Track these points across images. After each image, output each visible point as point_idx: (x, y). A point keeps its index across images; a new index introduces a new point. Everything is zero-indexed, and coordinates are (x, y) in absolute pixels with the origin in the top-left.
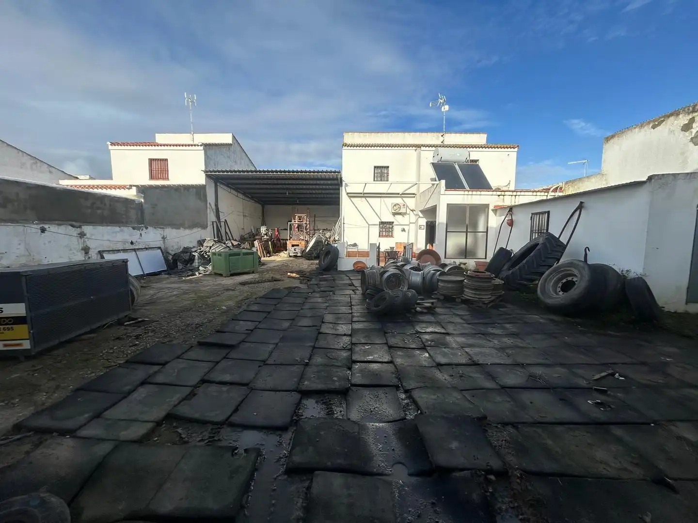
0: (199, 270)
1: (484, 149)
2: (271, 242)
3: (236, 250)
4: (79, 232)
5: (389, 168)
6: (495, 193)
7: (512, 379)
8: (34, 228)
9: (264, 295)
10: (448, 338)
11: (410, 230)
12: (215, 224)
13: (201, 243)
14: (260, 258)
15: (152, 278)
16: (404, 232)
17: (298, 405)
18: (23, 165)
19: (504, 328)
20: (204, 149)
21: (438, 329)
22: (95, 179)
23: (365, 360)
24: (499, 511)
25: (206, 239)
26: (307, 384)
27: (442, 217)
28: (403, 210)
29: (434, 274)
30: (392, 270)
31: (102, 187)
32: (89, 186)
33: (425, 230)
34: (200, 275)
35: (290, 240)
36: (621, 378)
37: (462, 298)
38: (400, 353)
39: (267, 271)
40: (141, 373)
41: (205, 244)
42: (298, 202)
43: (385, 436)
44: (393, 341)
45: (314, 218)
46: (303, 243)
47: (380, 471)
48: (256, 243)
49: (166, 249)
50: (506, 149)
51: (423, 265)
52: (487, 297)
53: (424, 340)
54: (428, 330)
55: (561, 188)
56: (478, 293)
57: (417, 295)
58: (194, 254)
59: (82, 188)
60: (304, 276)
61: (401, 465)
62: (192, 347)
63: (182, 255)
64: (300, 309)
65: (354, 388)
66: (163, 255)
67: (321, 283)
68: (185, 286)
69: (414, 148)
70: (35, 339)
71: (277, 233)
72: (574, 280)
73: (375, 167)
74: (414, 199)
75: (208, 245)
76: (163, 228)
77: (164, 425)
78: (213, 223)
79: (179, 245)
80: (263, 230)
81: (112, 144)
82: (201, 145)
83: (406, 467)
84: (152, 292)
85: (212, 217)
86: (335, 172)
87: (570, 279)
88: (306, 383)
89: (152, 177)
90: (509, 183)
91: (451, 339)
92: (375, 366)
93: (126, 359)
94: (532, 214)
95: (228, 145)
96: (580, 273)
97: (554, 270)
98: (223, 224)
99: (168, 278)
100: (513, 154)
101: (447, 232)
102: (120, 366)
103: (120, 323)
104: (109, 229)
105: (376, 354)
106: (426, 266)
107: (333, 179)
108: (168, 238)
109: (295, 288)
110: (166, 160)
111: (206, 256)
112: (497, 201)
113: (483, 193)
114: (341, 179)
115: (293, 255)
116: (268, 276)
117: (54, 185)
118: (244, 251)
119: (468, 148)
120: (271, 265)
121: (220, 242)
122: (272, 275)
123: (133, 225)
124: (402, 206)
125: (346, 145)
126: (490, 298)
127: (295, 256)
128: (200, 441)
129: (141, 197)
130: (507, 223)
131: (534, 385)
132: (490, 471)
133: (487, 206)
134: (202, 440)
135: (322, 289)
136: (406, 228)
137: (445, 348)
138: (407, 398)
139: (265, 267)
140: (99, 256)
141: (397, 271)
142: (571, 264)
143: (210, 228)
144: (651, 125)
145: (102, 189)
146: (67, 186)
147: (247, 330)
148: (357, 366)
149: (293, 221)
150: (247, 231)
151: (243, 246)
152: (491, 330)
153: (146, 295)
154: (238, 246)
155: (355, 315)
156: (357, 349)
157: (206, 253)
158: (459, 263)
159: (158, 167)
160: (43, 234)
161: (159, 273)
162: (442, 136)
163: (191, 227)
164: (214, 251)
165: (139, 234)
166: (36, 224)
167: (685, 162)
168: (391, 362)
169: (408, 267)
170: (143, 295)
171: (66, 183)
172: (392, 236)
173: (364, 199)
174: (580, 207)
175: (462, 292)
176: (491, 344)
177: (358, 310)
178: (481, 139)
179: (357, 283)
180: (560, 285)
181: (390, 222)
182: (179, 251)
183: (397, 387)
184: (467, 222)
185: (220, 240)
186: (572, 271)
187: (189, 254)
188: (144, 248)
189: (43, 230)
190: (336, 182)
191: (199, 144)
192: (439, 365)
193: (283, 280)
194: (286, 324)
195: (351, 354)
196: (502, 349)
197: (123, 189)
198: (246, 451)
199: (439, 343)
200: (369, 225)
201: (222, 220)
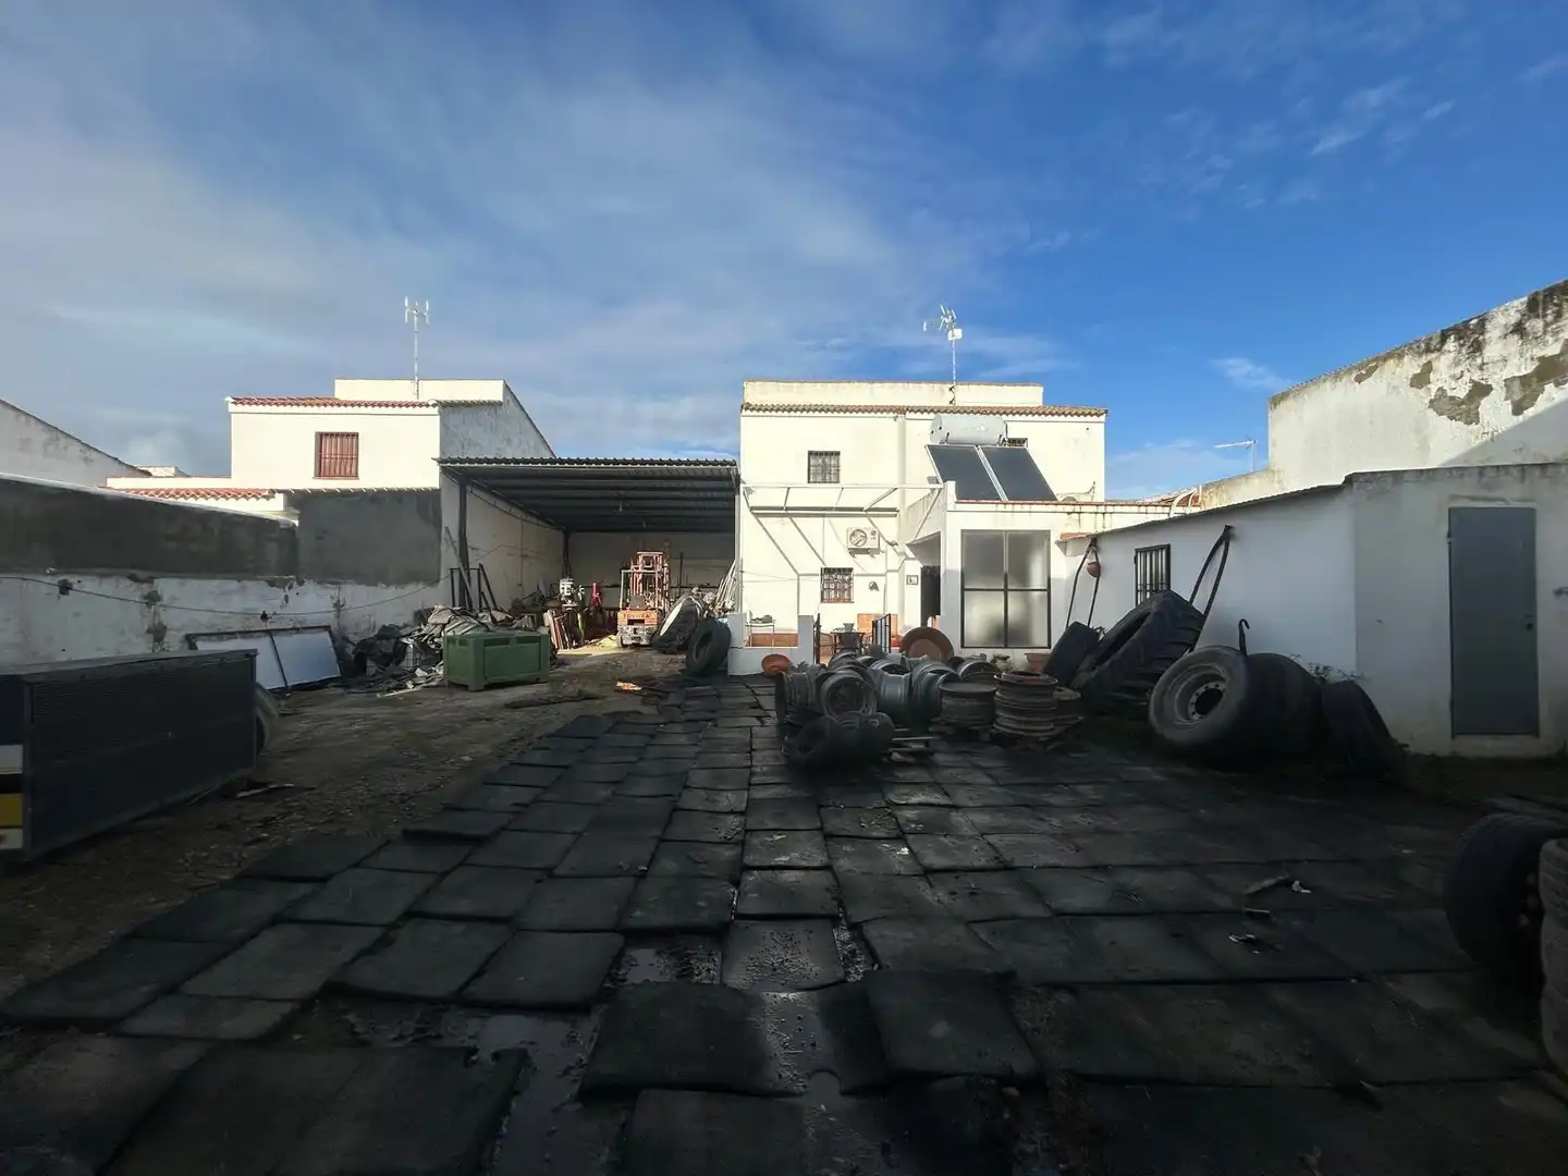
0: (415, 676)
1: (1037, 417)
2: (582, 615)
3: (502, 632)
4: (146, 593)
5: (841, 457)
6: (1060, 508)
7: (1081, 896)
8: (45, 585)
9: (560, 730)
10: (956, 817)
11: (888, 585)
12: (456, 576)
13: (422, 616)
14: (555, 650)
15: (305, 695)
16: (874, 591)
17: (618, 959)
18: (25, 445)
19: (1076, 793)
20: (440, 413)
21: (936, 798)
22: (188, 476)
23: (773, 863)
24: (1020, 1158)
25: (433, 609)
26: (639, 917)
27: (951, 560)
28: (871, 544)
29: (933, 680)
30: (842, 673)
31: (207, 494)
32: (177, 492)
33: (919, 586)
34: (418, 688)
35: (624, 609)
36: (1303, 891)
37: (993, 731)
38: (847, 848)
39: (570, 677)
40: (269, 900)
41: (431, 620)
42: (644, 526)
43: (799, 1018)
44: (834, 824)
45: (677, 559)
46: (654, 615)
47: (781, 1088)
48: (548, 617)
49: (342, 629)
50: (1082, 418)
51: (913, 662)
52: (1044, 729)
53: (901, 821)
54: (913, 799)
55: (1196, 499)
56: (1023, 718)
57: (893, 725)
58: (405, 640)
59: (162, 496)
60: (652, 688)
61: (826, 1074)
62: (388, 842)
63: (378, 642)
64: (635, 759)
65: (742, 923)
66: (333, 642)
67: (690, 703)
68: (383, 713)
69: (891, 414)
70: (36, 827)
71: (595, 595)
72: (1219, 688)
73: (810, 453)
74: (893, 519)
75: (439, 622)
76: (339, 583)
77: (316, 1009)
78: (452, 573)
79: (372, 619)
80: (565, 587)
81: (237, 401)
82: (434, 405)
83: (838, 1078)
84: (303, 725)
85: (450, 559)
86: (724, 463)
87: (1212, 685)
88: (638, 913)
89: (320, 473)
90: (1093, 488)
91: (961, 819)
92: (789, 876)
93: (238, 870)
94: (1137, 551)
95: (492, 405)
96: (1230, 671)
97: (1181, 669)
98: (474, 574)
99: (342, 695)
100: (1096, 428)
101: (963, 590)
102: (224, 885)
103: (226, 794)
104: (213, 585)
105: (795, 852)
106: (918, 663)
107: (721, 478)
108: (347, 607)
109: (628, 714)
110: (355, 435)
111: (433, 647)
112: (1067, 525)
113: (1035, 508)
114: (738, 478)
115: (630, 642)
116: (571, 689)
117: (94, 489)
118: (519, 633)
119: (1004, 416)
120: (580, 665)
121: (466, 614)
122: (579, 686)
123: (269, 577)
124: (869, 536)
125: (748, 407)
126: (1052, 729)
127: (636, 646)
128: (395, 1039)
129: (294, 514)
130: (1089, 570)
131: (1126, 909)
132: (1007, 1078)
133: (1046, 534)
134: (401, 1037)
135: (691, 716)
136: (880, 582)
137: (945, 836)
138: (853, 939)
139: (565, 669)
140: (187, 645)
141: (855, 675)
142: (1212, 655)
143: (444, 584)
144: (1354, 375)
145: (207, 499)
146: (128, 490)
147: (515, 804)
148: (752, 878)
149: (632, 567)
150: (529, 590)
151: (517, 623)
152: (1047, 798)
153: (290, 732)
154: (507, 623)
155: (758, 770)
156: (755, 841)
157: (432, 640)
158: (992, 658)
159: (336, 451)
160: (64, 597)
161: (323, 684)
162: (951, 389)
163: (404, 579)
164: (450, 634)
165: (283, 598)
166: (52, 574)
167: (1424, 447)
168: (827, 868)
169: (879, 666)
170: (285, 732)
171: (120, 485)
172: (849, 601)
173: (787, 519)
174: (1226, 538)
175: (993, 719)
176: (1045, 827)
177: (766, 760)
178: (1032, 395)
179: (768, 703)
180: (1194, 699)
181: (844, 569)
182: (372, 635)
183: (834, 920)
184: (1006, 568)
185: (465, 609)
186: (1215, 669)
187: (393, 641)
188: (291, 629)
189: (65, 588)
190: (727, 484)
191: (430, 403)
192: (929, 872)
193: (603, 698)
194: (603, 793)
195: (742, 853)
196: (1065, 836)
197: (254, 499)
198: (496, 1056)
199: (936, 826)
200: (799, 575)
201: (474, 564)
